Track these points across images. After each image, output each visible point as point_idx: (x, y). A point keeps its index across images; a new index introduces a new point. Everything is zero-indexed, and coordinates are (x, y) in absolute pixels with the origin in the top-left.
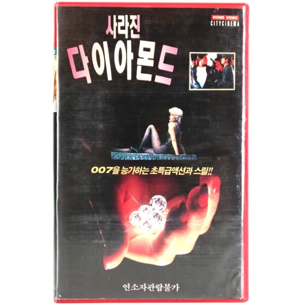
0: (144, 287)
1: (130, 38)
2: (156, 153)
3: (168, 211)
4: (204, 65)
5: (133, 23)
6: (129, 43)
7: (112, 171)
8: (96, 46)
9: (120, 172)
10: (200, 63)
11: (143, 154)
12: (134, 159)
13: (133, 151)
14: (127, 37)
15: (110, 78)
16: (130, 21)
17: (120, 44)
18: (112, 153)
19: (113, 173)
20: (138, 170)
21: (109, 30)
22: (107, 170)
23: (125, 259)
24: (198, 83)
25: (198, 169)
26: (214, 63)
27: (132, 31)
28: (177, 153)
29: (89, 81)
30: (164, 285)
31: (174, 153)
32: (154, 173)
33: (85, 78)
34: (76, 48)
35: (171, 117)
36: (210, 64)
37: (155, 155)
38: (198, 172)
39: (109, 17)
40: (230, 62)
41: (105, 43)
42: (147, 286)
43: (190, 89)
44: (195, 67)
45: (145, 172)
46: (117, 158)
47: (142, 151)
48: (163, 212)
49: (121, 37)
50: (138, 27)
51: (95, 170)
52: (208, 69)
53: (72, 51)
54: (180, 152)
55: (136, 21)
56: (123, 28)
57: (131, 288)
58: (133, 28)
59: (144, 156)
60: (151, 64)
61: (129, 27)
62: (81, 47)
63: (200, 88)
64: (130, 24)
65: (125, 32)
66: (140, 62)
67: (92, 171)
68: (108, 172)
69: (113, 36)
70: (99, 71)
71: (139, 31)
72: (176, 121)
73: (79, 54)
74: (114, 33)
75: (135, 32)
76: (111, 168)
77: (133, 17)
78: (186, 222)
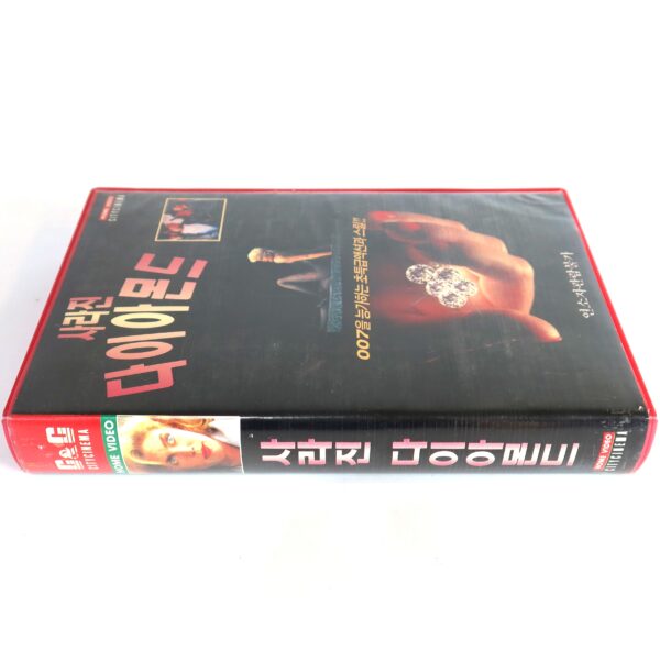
0: (579, 292)
1: (111, 309)
2: (329, 275)
3: (432, 263)
4: (181, 226)
5: (81, 305)
6: (117, 310)
7: (366, 331)
8: (113, 353)
9: (365, 320)
10: (177, 230)
12: (340, 302)
13: (326, 305)
14: (107, 313)
15: (182, 334)
16: (78, 310)
17: (118, 321)
18: (329, 331)
19: (369, 329)
20: (362, 296)
21: (87, 337)
22: (362, 337)
24: (210, 233)
25: (357, 232)
26: (179, 217)
27: (98, 306)
28: (329, 254)
29: (183, 363)
30: (568, 269)
31: (329, 258)
32: (366, 279)
33: (174, 370)
34: (108, 383)
35: (265, 259)
36: (180, 221)
37: (332, 278)
38: (361, 232)
39: (61, 336)
40: (180, 203)
41: (110, 341)
42: (577, 288)
43: (219, 240)
44: (180, 234)
45: (365, 289)
46: (340, 323)
47: (326, 293)
48: (435, 268)
49: (105, 321)
50: (92, 300)
51: (364, 355)
52: (188, 221)
53: (114, 389)
55: (79, 302)
56: (88, 318)
57: (586, 307)
58: (93, 305)
59: (334, 291)
60: (164, 284)
61: (89, 310)
62: (108, 376)
63: (218, 231)
64: (84, 309)
65: (96, 316)
66: (159, 294)
67: (367, 357)
68: (367, 336)
69: (99, 331)
70: (166, 348)
71: (100, 298)
72: (273, 256)
73: (122, 378)
74: (93, 330)
75: (102, 302)
76: (359, 332)
77: (72, 306)
78: (450, 243)
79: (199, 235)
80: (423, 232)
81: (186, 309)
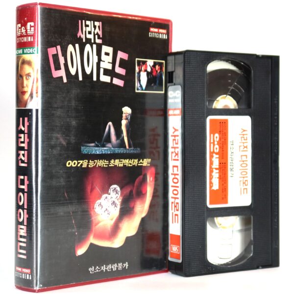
0: (104, 268)
1: (95, 43)
2: (113, 147)
3: (121, 198)
4: (146, 71)
5: (97, 28)
6: (95, 46)
7: (82, 165)
8: (70, 48)
9: (88, 165)
10: (143, 69)
11: (105, 148)
12: (98, 153)
13: (97, 146)
14: (93, 41)
15: (81, 79)
16: (95, 27)
17: (88, 47)
18: (82, 148)
19: (83, 166)
20: (101, 163)
21: (79, 34)
22: (78, 163)
23: (91, 244)
24: (141, 86)
25: (141, 161)
26: (152, 69)
27: (96, 36)
28: (127, 147)
29: (65, 80)
30: (118, 265)
31: (125, 147)
32: (112, 165)
33: (61, 77)
34: (55, 48)
35: (124, 115)
36: (149, 70)
37: (112, 149)
38: (141, 163)
39: (80, 21)
40: (161, 69)
41: (77, 46)
42: (106, 267)
43: (136, 91)
44: (140, 71)
45: (106, 165)
46: (86, 153)
47: (104, 146)
48: (118, 199)
49: (88, 41)
50: (100, 33)
51: (69, 164)
52: (148, 74)
53: (52, 51)
54: (130, 146)
55: (99, 27)
56: (90, 33)
57: (95, 270)
58: (97, 34)
59: (105, 150)
60: (110, 67)
61: (94, 32)
62: (59, 47)
63: (142, 90)
64: (95, 30)
65: (91, 36)
66: (102, 65)
67: (67, 165)
68: (79, 165)
69: (82, 39)
70: (73, 72)
71: (101, 36)
72: (127, 119)
73: (57, 55)
74: (83, 37)
75: (99, 38)
76: (81, 162)
77: (97, 24)
78: (133, 208)
79: (139, 81)
80: (141, 194)
81: (95, 79)
